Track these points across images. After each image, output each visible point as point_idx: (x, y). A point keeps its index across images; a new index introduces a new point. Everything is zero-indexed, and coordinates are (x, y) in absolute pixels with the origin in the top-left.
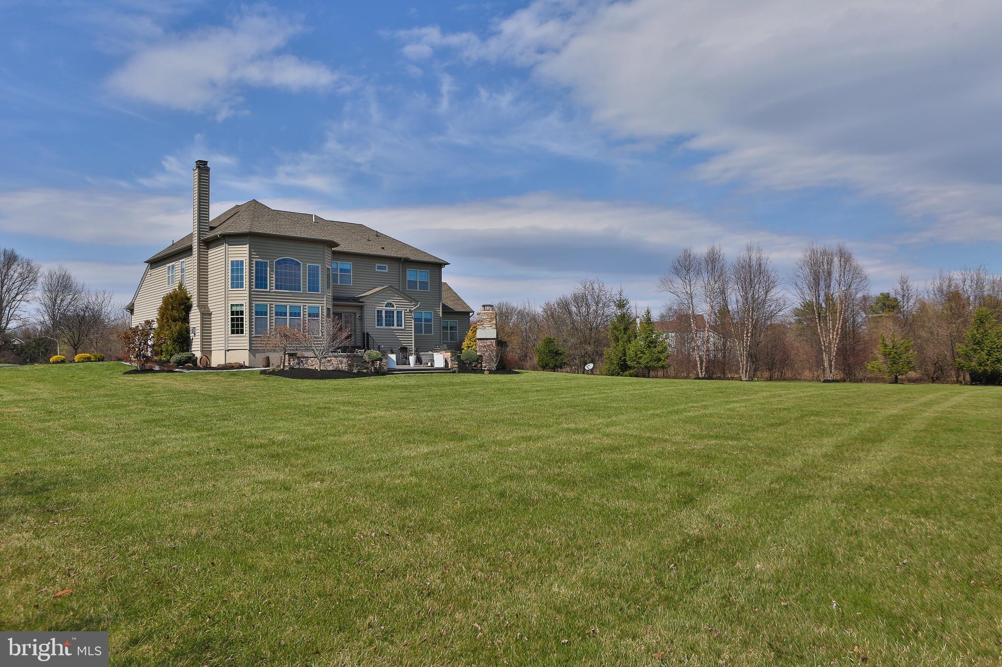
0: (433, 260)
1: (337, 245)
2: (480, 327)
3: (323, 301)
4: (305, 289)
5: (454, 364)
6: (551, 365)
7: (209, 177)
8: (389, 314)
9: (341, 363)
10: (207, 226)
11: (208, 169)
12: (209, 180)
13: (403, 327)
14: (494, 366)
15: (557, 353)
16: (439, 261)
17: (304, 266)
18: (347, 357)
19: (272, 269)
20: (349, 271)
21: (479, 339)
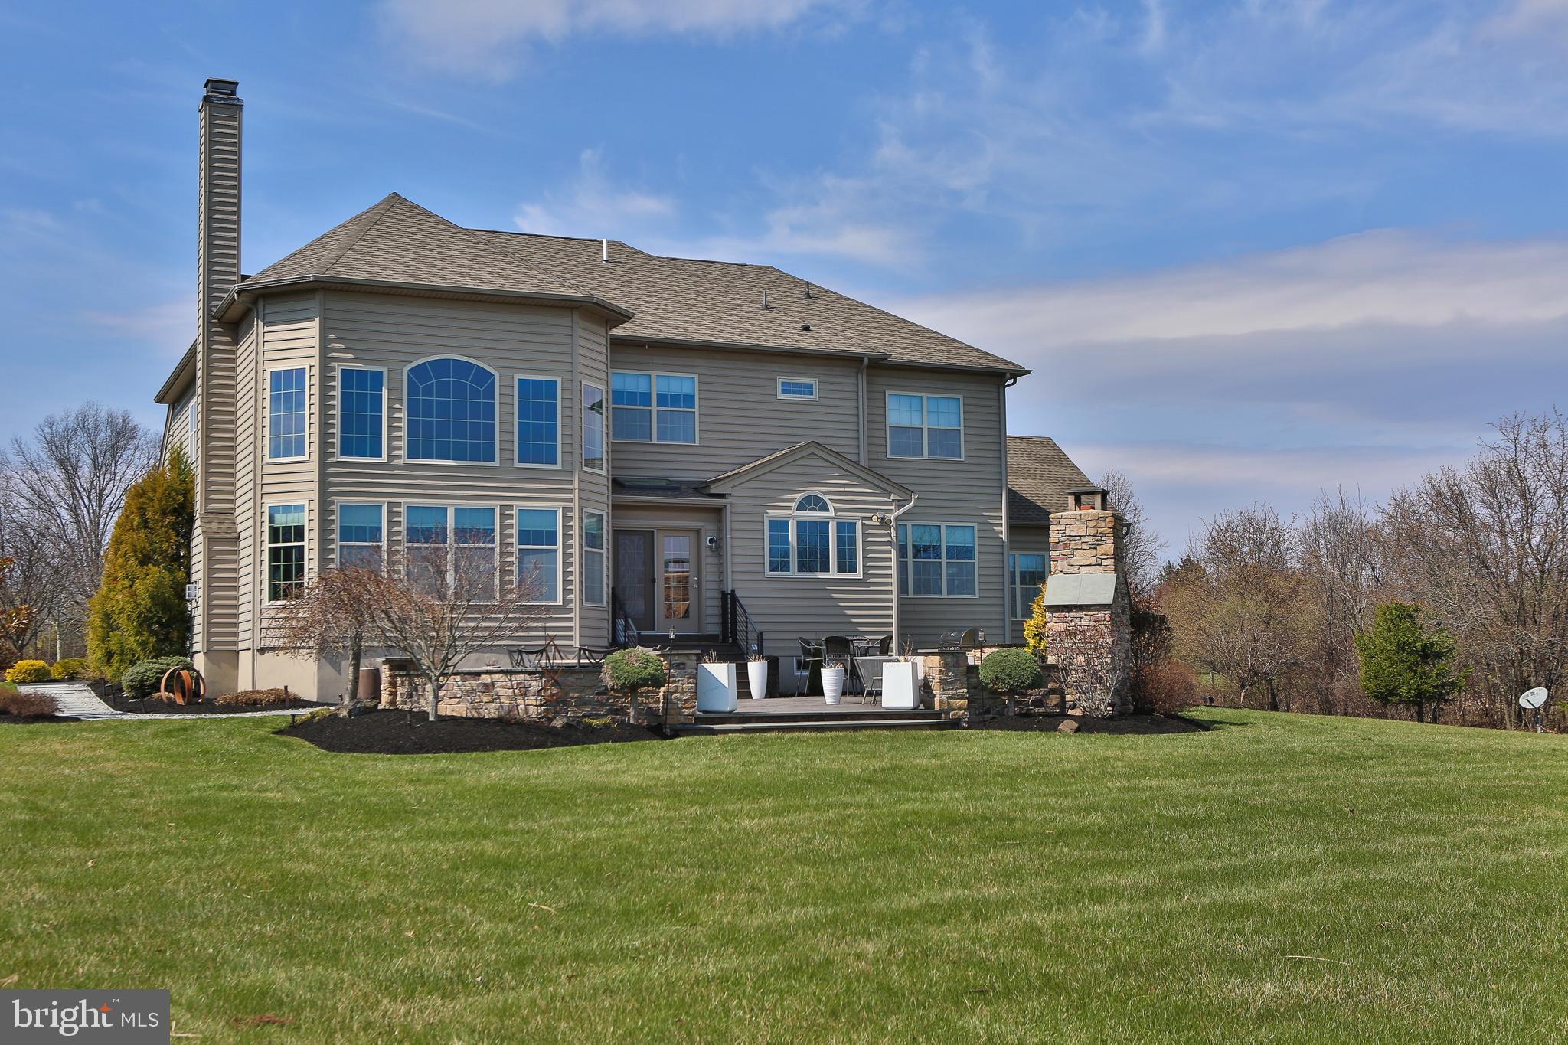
0: (974, 362)
1: (624, 317)
2: (1061, 565)
3: (570, 491)
4: (507, 455)
5: (954, 696)
6: (1404, 691)
7: (239, 128)
8: (813, 534)
9: (524, 695)
10: (232, 274)
11: (237, 106)
12: (239, 136)
13: (859, 574)
14: (1102, 702)
15: (1428, 654)
16: (993, 365)
17: (507, 382)
18: (542, 674)
19: (395, 395)
20: (689, 400)
21: (1054, 609)
